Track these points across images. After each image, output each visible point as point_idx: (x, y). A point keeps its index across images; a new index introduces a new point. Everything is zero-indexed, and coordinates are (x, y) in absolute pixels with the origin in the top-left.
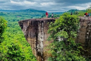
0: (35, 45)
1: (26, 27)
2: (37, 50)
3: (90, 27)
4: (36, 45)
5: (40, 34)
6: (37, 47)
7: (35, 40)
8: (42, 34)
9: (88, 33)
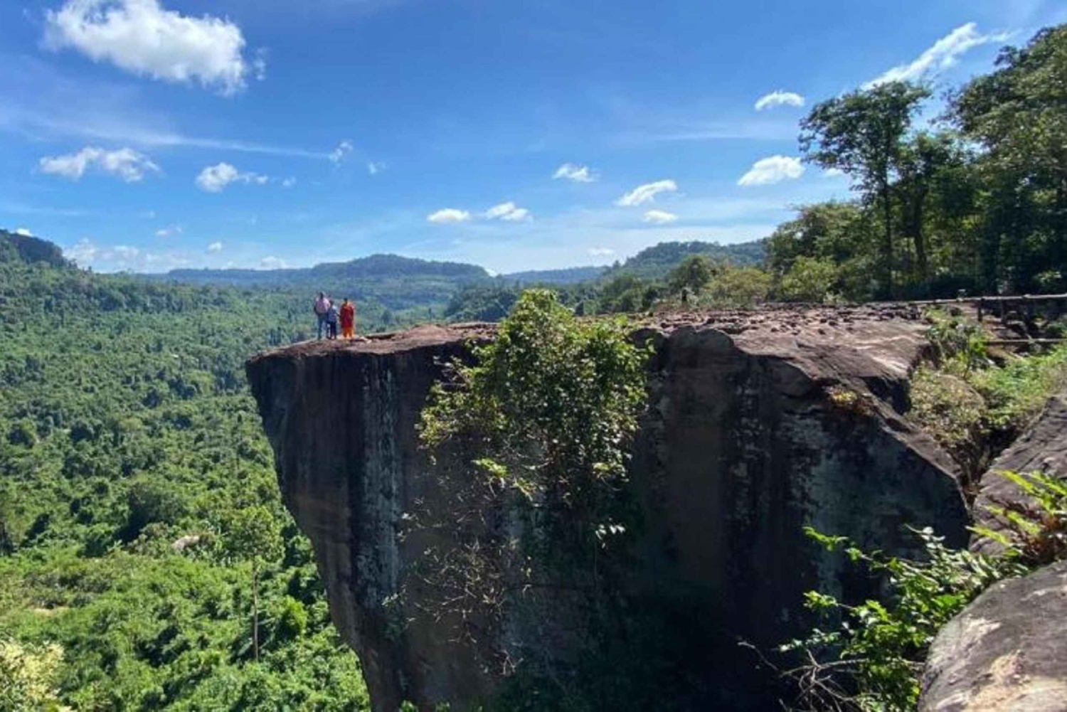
0: (345, 549)
1: (285, 406)
2: (360, 597)
3: (750, 414)
4: (355, 554)
5: (372, 465)
6: (356, 572)
7: (346, 512)
8: (387, 461)
9: (741, 470)
